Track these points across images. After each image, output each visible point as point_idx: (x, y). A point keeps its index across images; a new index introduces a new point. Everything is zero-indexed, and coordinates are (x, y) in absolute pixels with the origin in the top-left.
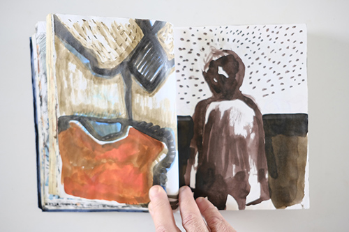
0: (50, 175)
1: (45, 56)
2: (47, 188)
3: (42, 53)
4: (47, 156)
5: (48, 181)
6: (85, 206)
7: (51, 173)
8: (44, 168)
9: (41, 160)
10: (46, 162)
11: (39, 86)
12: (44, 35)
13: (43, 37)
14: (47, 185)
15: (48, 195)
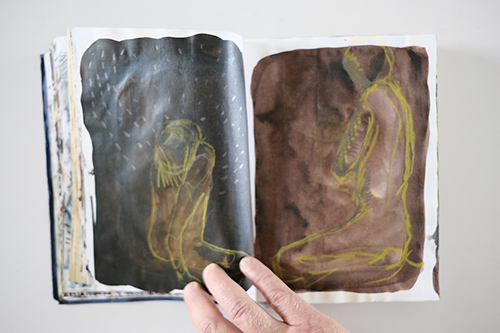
0: (72, 254)
1: (66, 84)
2: (66, 272)
3: (62, 80)
4: (68, 226)
5: (68, 262)
6: (123, 294)
7: (73, 250)
8: (62, 243)
9: (57, 231)
10: (66, 235)
11: (56, 125)
12: (65, 56)
13: (64, 59)
14: (66, 268)
15: (68, 283)
